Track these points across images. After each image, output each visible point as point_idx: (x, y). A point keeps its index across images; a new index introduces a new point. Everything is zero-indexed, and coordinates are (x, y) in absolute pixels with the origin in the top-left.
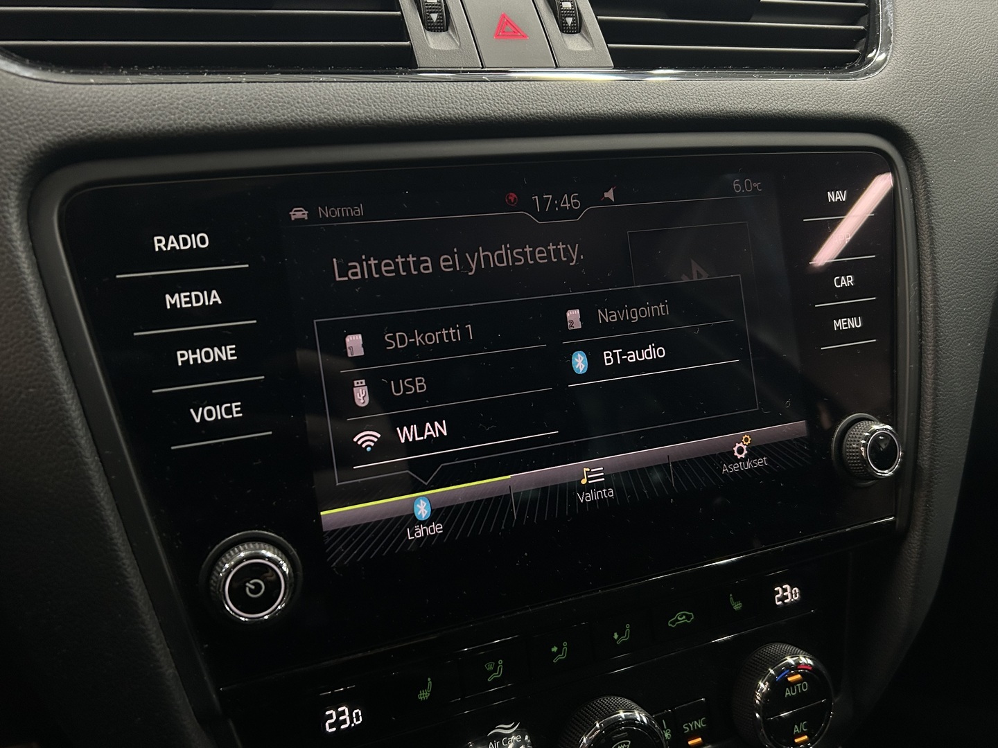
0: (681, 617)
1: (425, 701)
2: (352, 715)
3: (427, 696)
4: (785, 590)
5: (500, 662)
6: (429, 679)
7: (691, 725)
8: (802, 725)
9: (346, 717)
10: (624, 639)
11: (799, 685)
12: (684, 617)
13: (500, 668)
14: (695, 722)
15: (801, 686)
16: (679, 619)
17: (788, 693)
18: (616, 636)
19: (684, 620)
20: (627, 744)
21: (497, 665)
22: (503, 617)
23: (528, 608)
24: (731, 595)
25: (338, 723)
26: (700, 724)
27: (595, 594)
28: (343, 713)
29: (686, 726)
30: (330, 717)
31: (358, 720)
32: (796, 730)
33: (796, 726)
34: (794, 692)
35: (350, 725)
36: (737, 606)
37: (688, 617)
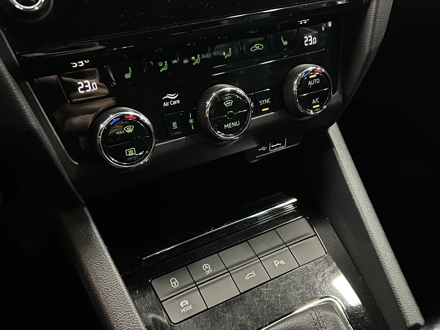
0: (257, 46)
1: (128, 79)
2: (92, 86)
3: (129, 77)
4: (309, 38)
5: (166, 62)
6: (130, 68)
7: (263, 102)
8: (317, 99)
9: (89, 86)
10: (229, 55)
11: (315, 80)
12: (258, 47)
13: (166, 65)
14: (265, 100)
15: (316, 80)
16: (256, 47)
17: (310, 83)
18: (224, 54)
19: (258, 48)
20: (231, 102)
21: (164, 64)
22: (163, 28)
23: (176, 25)
24: (282, 37)
25: (85, 89)
26: (267, 101)
27: (211, 21)
28: (87, 84)
29: (261, 102)
30: (80, 85)
31: (95, 88)
32: (314, 102)
33: (314, 100)
34: (313, 83)
35: (91, 90)
36: (285, 43)
37: (260, 47)
